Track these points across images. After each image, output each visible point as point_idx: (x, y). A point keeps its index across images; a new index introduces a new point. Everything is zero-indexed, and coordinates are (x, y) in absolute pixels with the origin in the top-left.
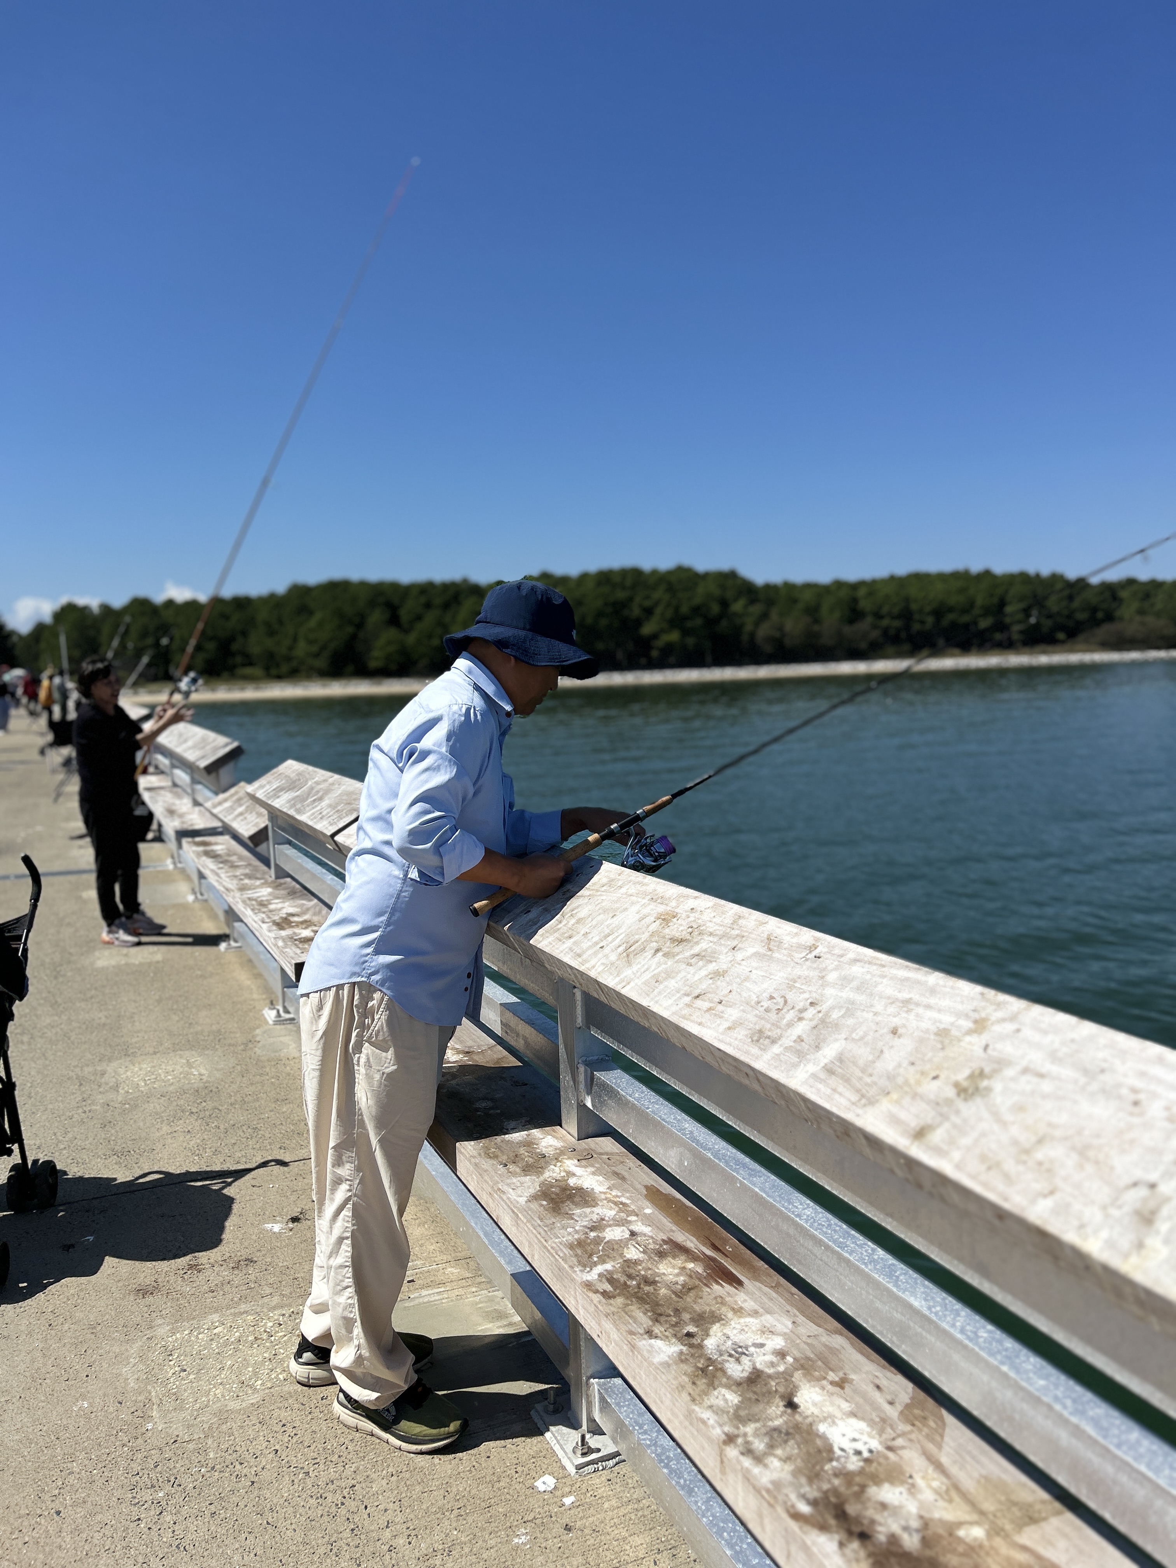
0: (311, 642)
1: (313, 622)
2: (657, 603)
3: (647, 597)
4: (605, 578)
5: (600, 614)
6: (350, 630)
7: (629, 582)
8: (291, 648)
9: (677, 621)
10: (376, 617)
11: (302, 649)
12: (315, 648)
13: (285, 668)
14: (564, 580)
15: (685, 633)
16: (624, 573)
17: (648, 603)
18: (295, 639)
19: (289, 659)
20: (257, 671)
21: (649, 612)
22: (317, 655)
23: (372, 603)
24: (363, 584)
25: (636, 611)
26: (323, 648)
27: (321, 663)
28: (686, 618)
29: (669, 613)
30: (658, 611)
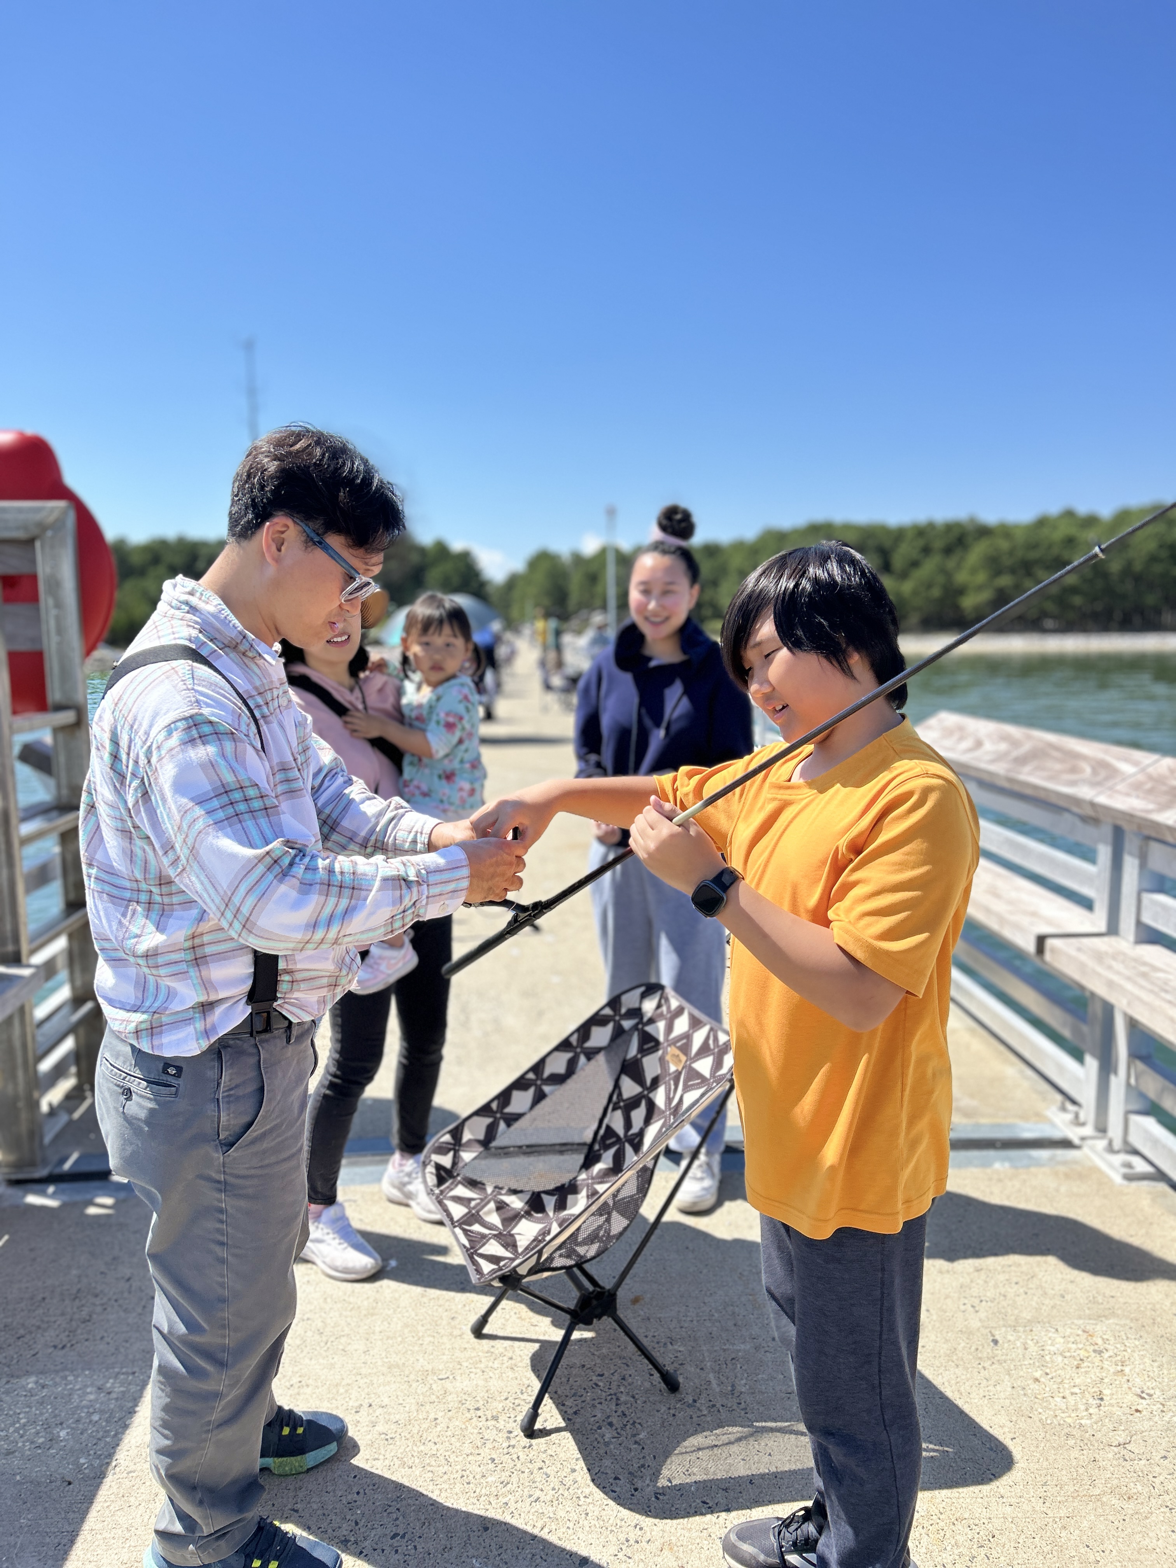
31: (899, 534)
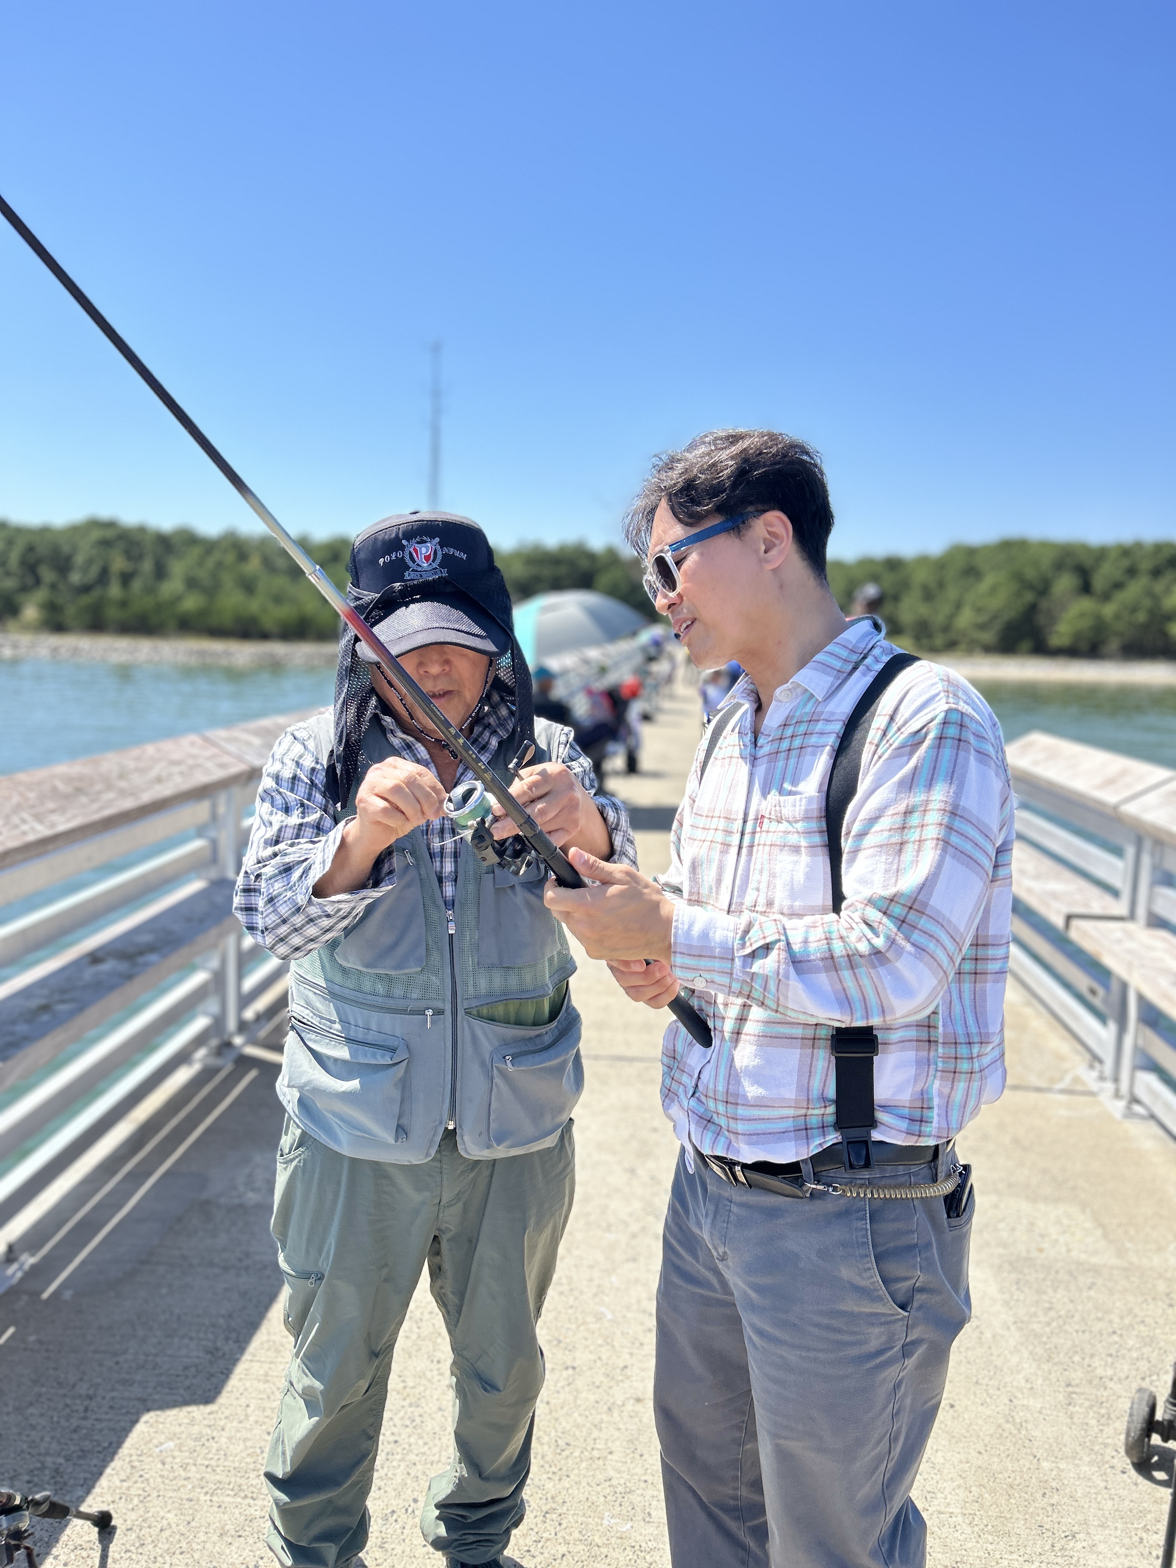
0: (979, 610)
1: (984, 586)
6: (1029, 597)
8: (952, 616)
10: (1065, 583)
11: (965, 619)
12: (982, 619)
13: (939, 641)
18: (958, 606)
19: (946, 629)
22: (982, 627)
23: (1059, 566)
24: (1045, 545)
26: (994, 618)
27: (988, 637)
31: (1101, 554)
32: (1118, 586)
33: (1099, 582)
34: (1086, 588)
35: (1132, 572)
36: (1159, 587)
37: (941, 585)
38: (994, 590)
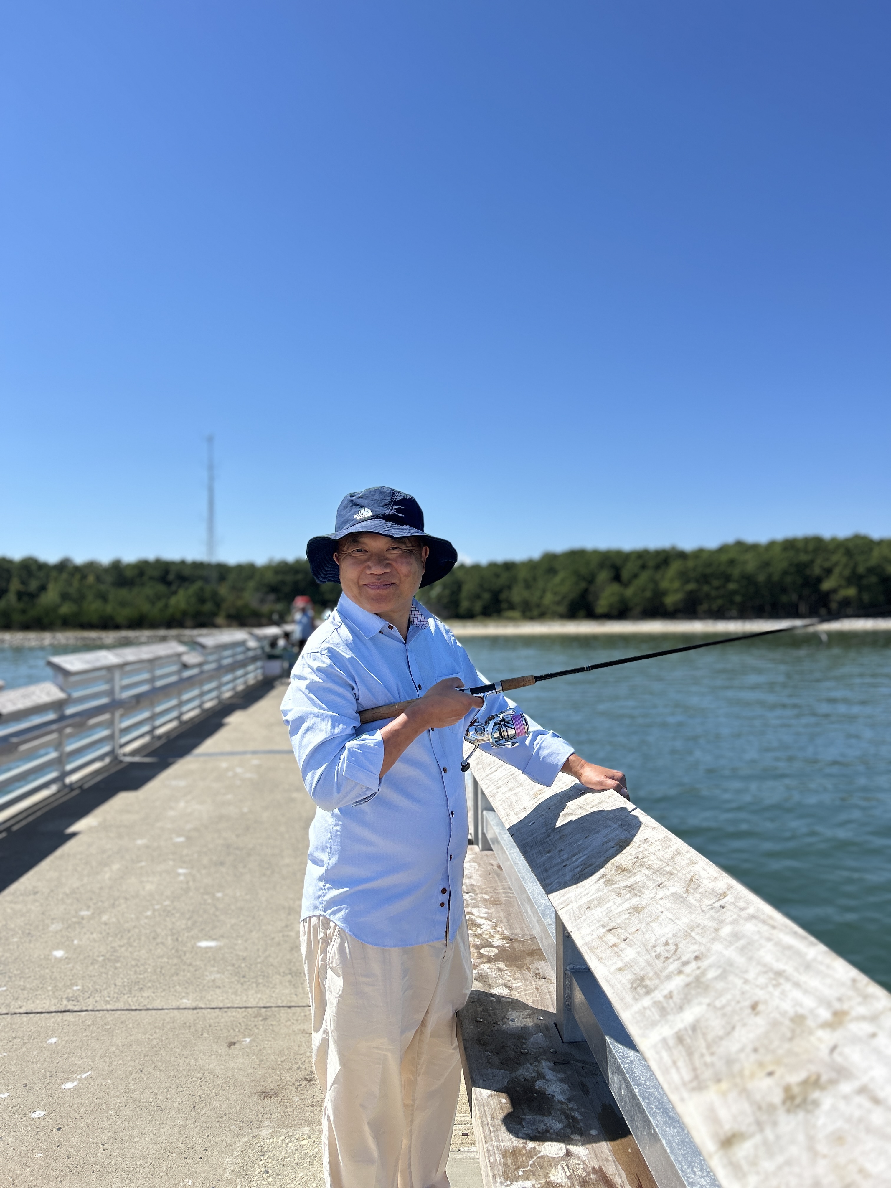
0: (555, 593)
1: (557, 579)
2: (836, 564)
3: (827, 560)
4: (790, 545)
5: (785, 573)
6: (583, 585)
7: (811, 547)
8: (541, 598)
9: (855, 579)
10: (603, 576)
11: (548, 598)
12: (557, 598)
13: (535, 612)
14: (754, 547)
15: (861, 589)
16: (807, 541)
17: (827, 565)
18: (544, 591)
19: (538, 606)
20: (516, 614)
21: (829, 571)
22: (558, 603)
23: (602, 565)
24: (596, 553)
25: (817, 570)
26: (564, 598)
27: (562, 609)
28: (860, 577)
29: (847, 572)
30: (837, 571)
31: (627, 557)
32: (635, 576)
33: (625, 574)
34: (617, 578)
35: (644, 567)
36: (658, 576)
37: (535, 579)
38: (563, 581)
